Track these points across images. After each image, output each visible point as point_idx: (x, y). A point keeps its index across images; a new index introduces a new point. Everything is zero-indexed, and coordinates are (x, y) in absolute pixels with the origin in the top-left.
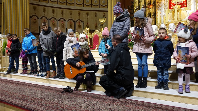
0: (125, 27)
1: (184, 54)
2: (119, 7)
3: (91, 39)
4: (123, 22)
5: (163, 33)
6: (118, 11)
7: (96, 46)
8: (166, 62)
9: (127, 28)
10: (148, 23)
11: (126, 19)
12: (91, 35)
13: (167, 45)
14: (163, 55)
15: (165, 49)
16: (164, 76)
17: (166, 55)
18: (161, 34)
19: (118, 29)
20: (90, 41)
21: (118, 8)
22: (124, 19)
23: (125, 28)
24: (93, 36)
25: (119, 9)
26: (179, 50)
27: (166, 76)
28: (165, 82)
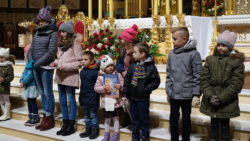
0: (51, 47)
1: (114, 83)
2: (49, 13)
4: (47, 37)
5: (86, 60)
6: (45, 17)
8: (90, 100)
9: (54, 47)
10: (75, 43)
11: (51, 33)
13: (91, 76)
14: (86, 91)
15: (88, 83)
16: (92, 120)
18: (83, 61)
19: (38, 48)
21: (47, 13)
22: (47, 32)
23: (51, 49)
25: (47, 15)
26: (106, 79)
27: (94, 119)
28: (93, 128)
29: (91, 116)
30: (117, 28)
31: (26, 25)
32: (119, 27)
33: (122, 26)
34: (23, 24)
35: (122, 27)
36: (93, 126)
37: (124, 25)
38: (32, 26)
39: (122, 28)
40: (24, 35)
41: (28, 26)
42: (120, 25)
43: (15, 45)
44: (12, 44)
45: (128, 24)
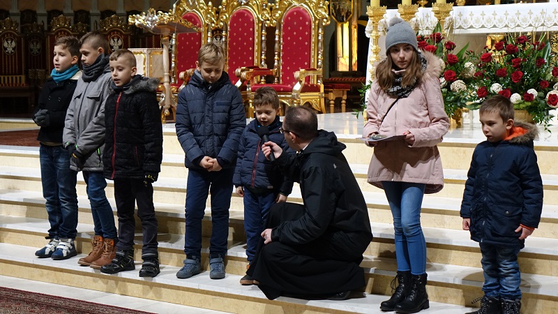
3: (270, 31)
5: (490, 123)
7: (297, 74)
10: (427, 75)
12: (271, 9)
14: (493, 199)
16: (504, 281)
17: (505, 200)
20: (264, 45)
24: (281, 15)
27: (510, 278)
28: (508, 302)
29: (501, 269)
30: (456, 32)
31: (152, 21)
32: (460, 27)
33: (472, 24)
34: (144, 17)
35: (471, 27)
36: (506, 296)
37: (477, 21)
38: (170, 24)
39: (472, 31)
40: (145, 50)
41: (160, 24)
42: (465, 21)
43: (23, 77)
44: (15, 74)
45: (500, 21)
